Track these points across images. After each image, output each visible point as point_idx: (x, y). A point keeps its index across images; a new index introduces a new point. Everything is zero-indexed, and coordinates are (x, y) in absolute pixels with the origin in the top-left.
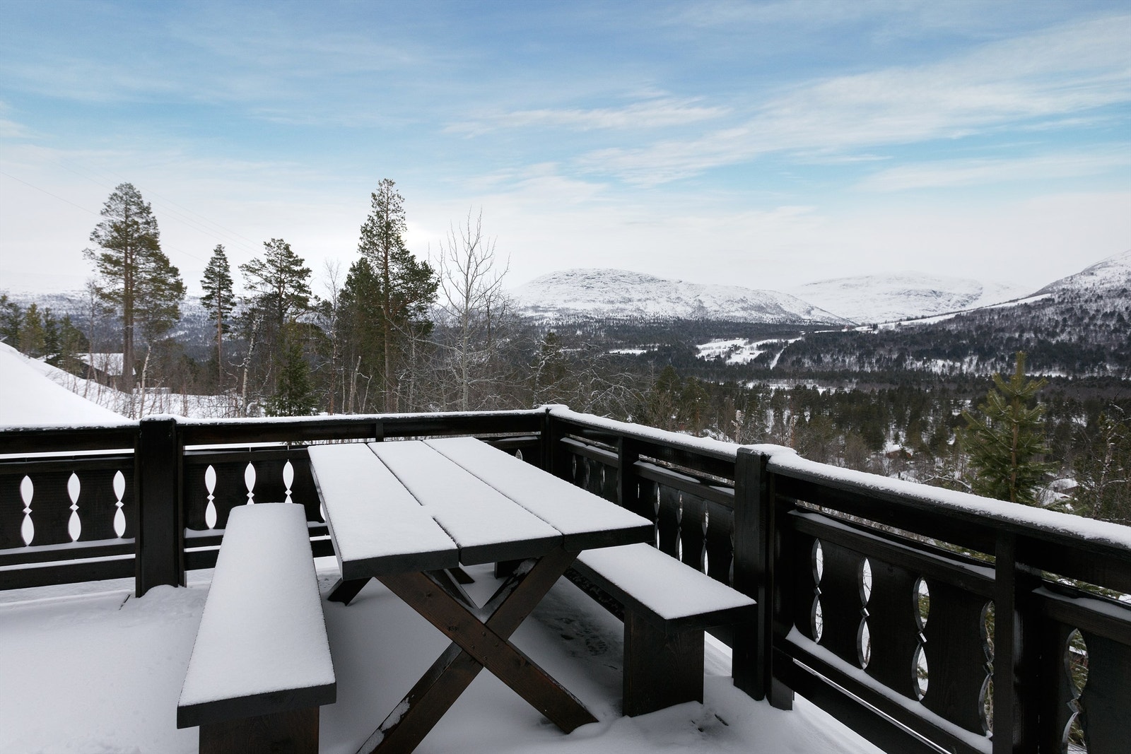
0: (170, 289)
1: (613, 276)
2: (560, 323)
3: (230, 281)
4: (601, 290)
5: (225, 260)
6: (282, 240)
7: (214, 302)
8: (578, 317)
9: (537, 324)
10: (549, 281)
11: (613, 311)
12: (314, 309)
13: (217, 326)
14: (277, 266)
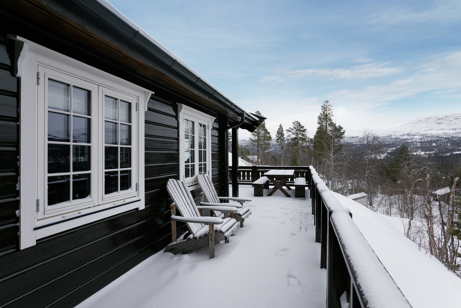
0: (268, 138)
1: (455, 117)
2: (423, 141)
3: (284, 134)
4: (448, 124)
5: (282, 128)
6: (298, 121)
7: (279, 141)
8: (433, 137)
9: (409, 142)
10: (416, 122)
11: (455, 134)
12: (308, 141)
13: (280, 148)
14: (296, 129)
